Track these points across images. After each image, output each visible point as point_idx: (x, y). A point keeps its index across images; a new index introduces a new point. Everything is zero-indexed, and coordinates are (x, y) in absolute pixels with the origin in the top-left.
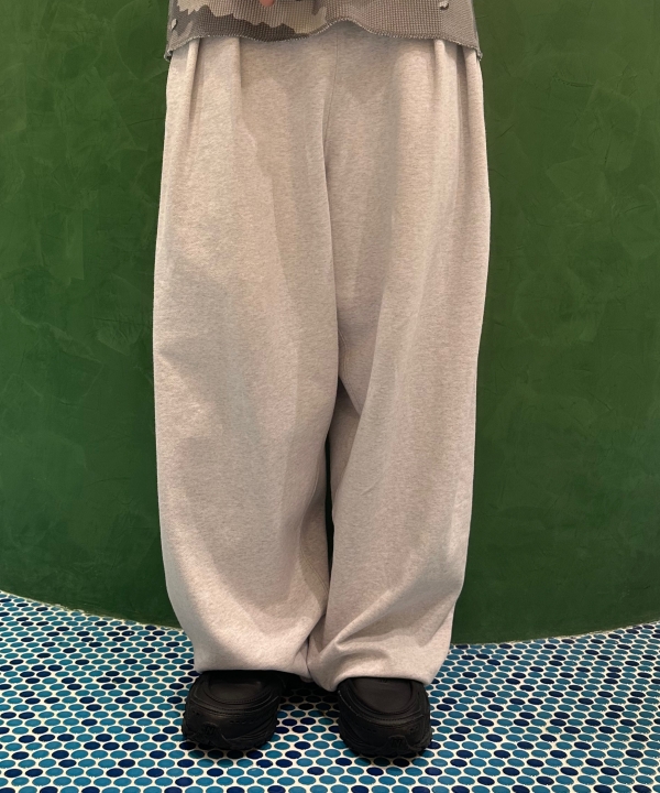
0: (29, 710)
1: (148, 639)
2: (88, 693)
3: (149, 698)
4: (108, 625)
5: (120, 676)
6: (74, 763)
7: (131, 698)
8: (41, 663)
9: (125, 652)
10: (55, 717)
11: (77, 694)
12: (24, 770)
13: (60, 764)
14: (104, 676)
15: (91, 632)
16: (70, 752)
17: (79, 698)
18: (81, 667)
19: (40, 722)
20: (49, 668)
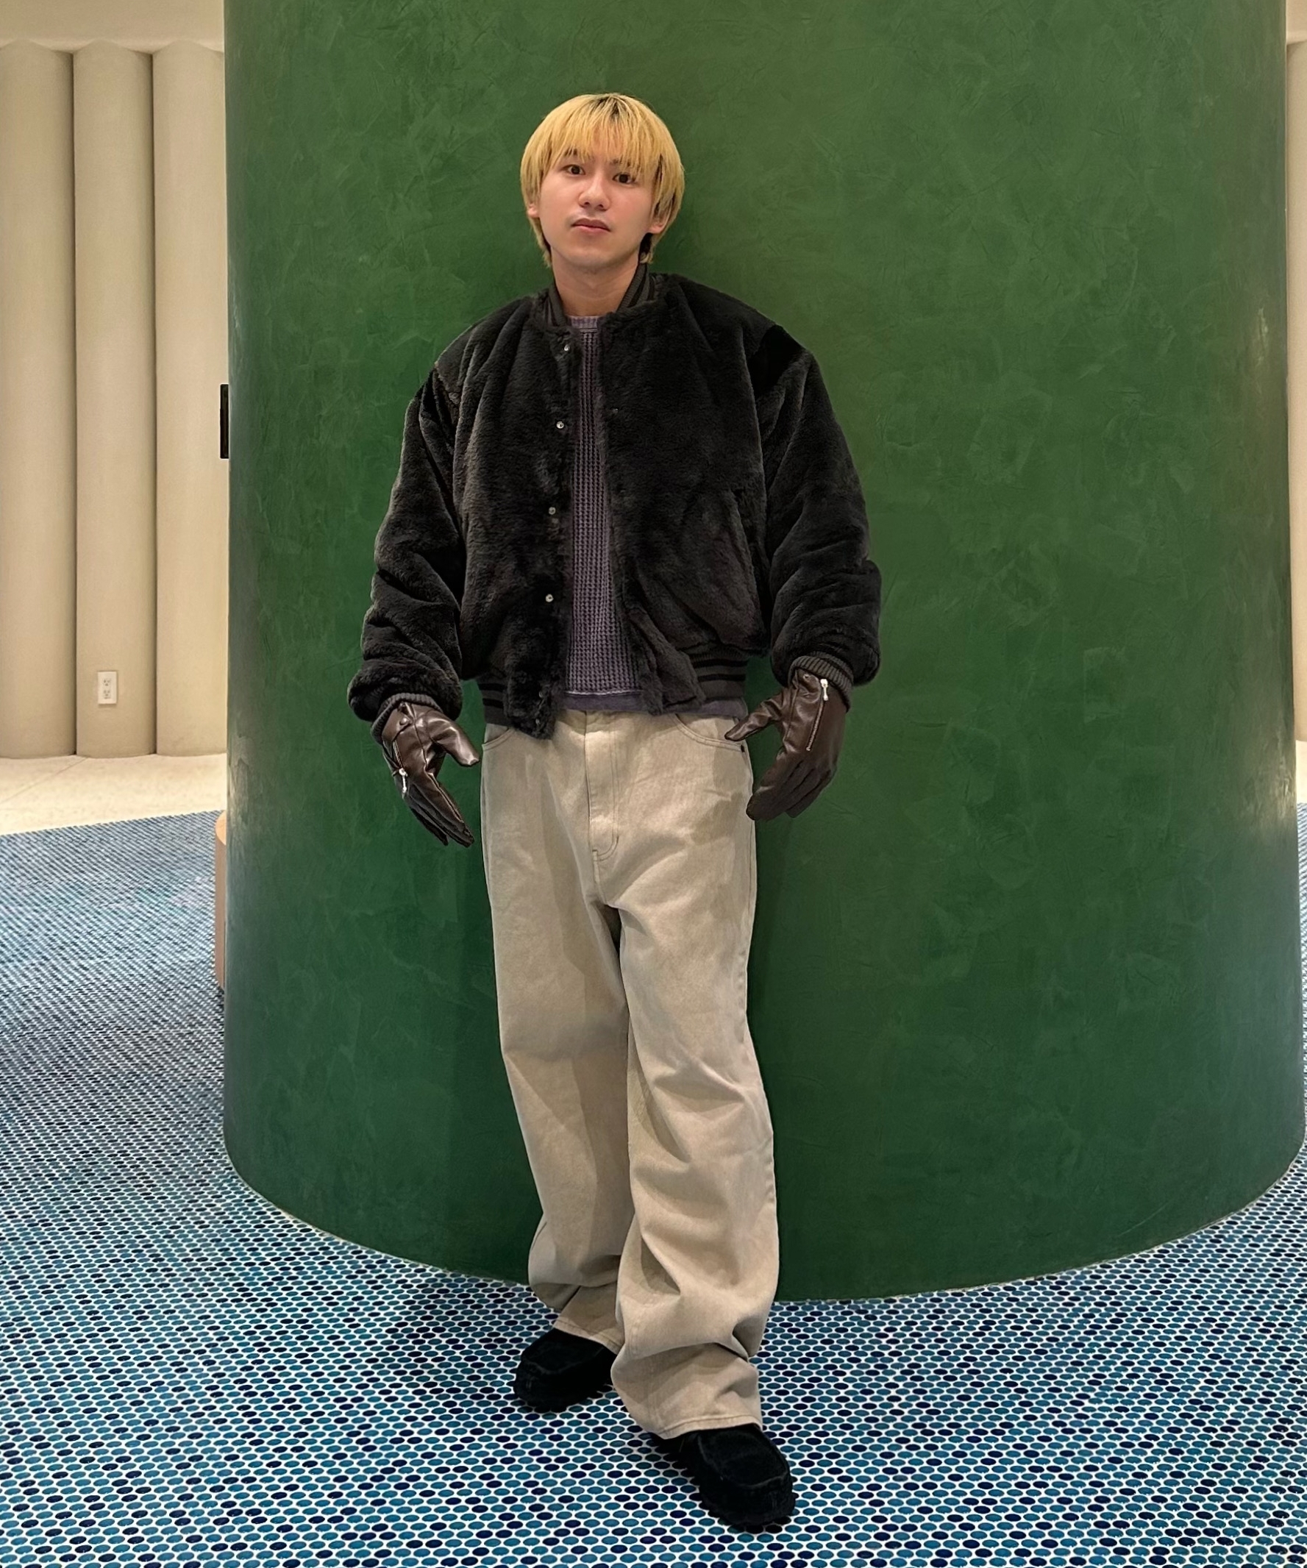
15: (472, 1294)
16: (458, 1402)
18: (463, 1328)
19: (428, 1378)
20: (433, 1330)
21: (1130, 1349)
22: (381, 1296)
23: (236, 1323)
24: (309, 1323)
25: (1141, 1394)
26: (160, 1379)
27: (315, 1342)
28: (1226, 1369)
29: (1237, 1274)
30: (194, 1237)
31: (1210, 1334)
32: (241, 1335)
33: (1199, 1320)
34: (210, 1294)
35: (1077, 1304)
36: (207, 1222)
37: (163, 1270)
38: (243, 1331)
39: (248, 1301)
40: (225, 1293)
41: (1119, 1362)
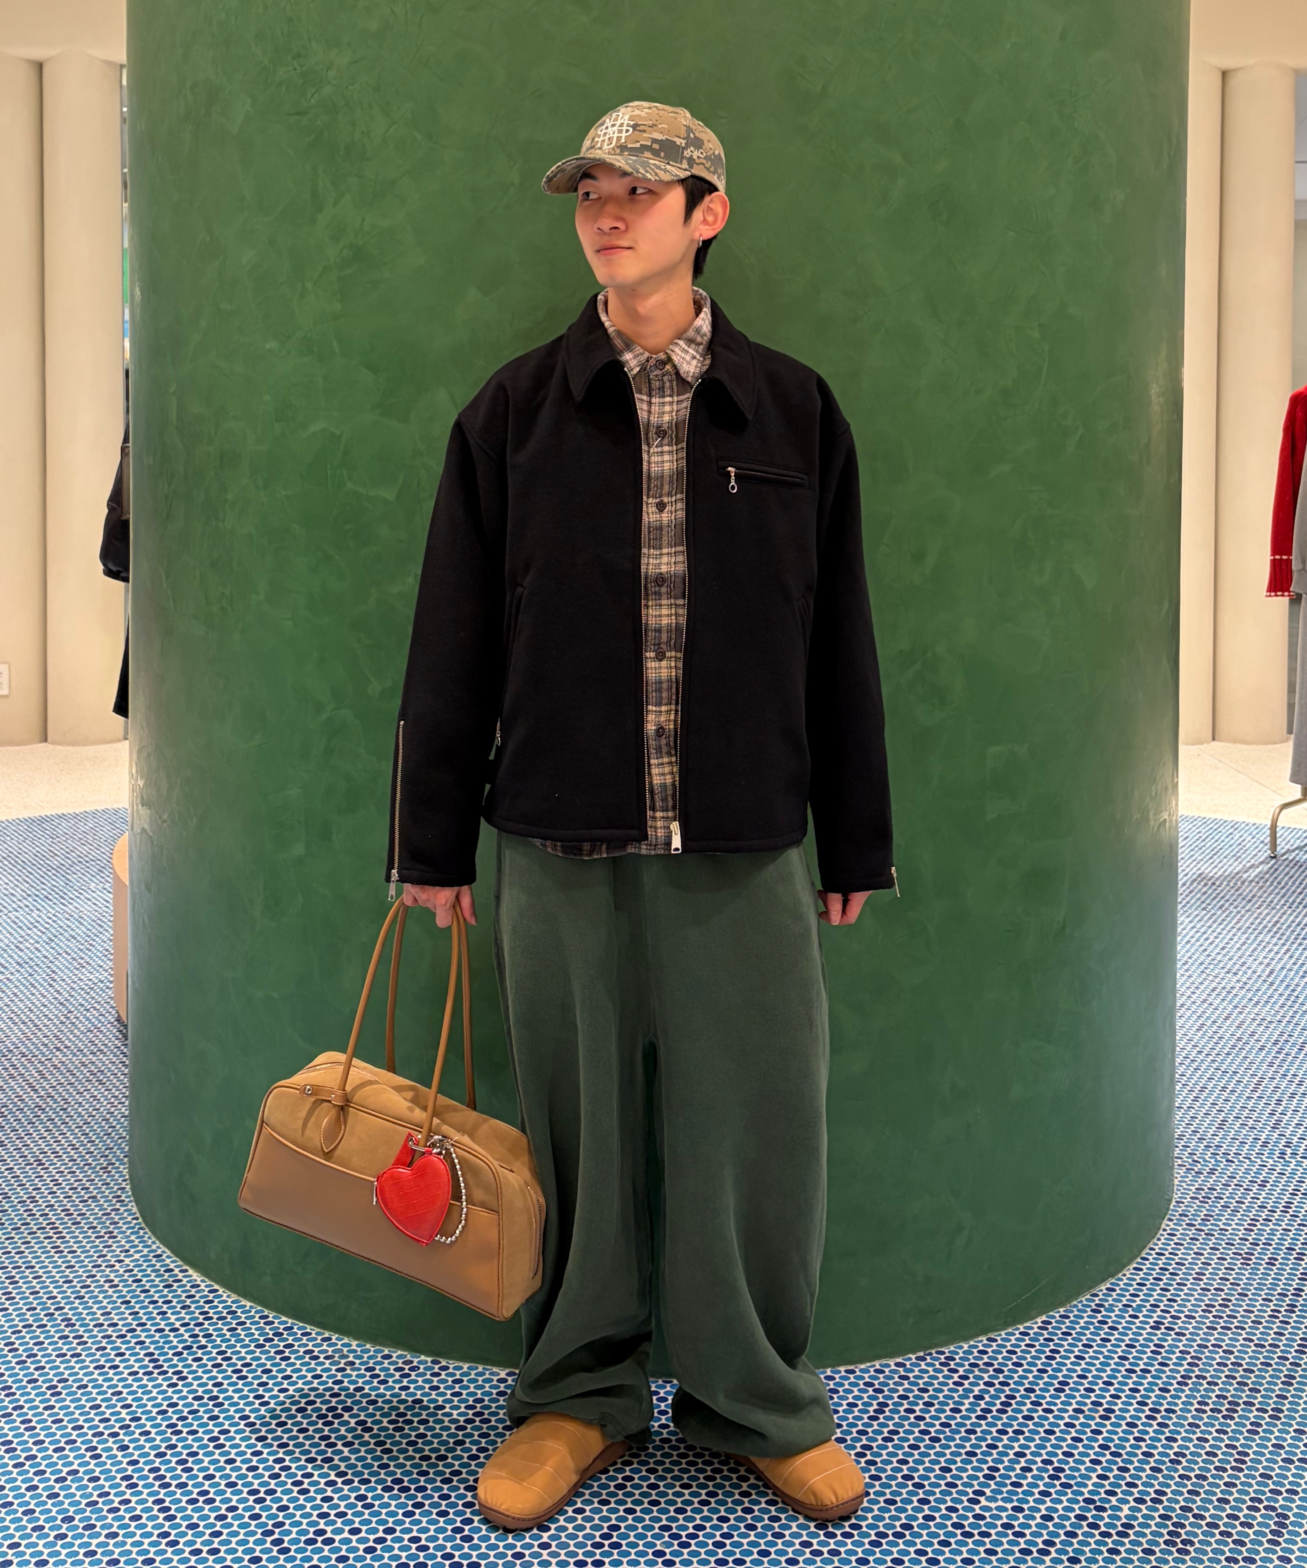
0: (329, 1455)
1: (433, 1375)
2: (380, 1436)
3: (436, 1441)
4: (394, 1359)
5: (408, 1417)
6: (373, 1506)
7: (420, 1441)
8: (333, 1404)
9: (412, 1390)
10: (353, 1461)
11: (370, 1437)
12: (333, 1512)
13: (363, 1506)
14: (393, 1417)
15: (378, 1367)
16: (370, 1495)
17: (373, 1441)
18: (371, 1407)
19: (339, 1467)
20: (342, 1409)
21: (1021, 1437)
22: (289, 1369)
23: (148, 1400)
24: (220, 1400)
25: (1036, 1491)
26: (75, 1467)
27: (227, 1423)
28: (1116, 1463)
29: (1119, 1350)
30: (104, 1298)
31: (1098, 1420)
32: (154, 1414)
33: (1085, 1404)
34: (122, 1365)
35: (966, 1382)
36: (116, 1283)
37: (74, 1338)
38: (155, 1410)
39: (159, 1374)
40: (137, 1365)
41: (1011, 1452)
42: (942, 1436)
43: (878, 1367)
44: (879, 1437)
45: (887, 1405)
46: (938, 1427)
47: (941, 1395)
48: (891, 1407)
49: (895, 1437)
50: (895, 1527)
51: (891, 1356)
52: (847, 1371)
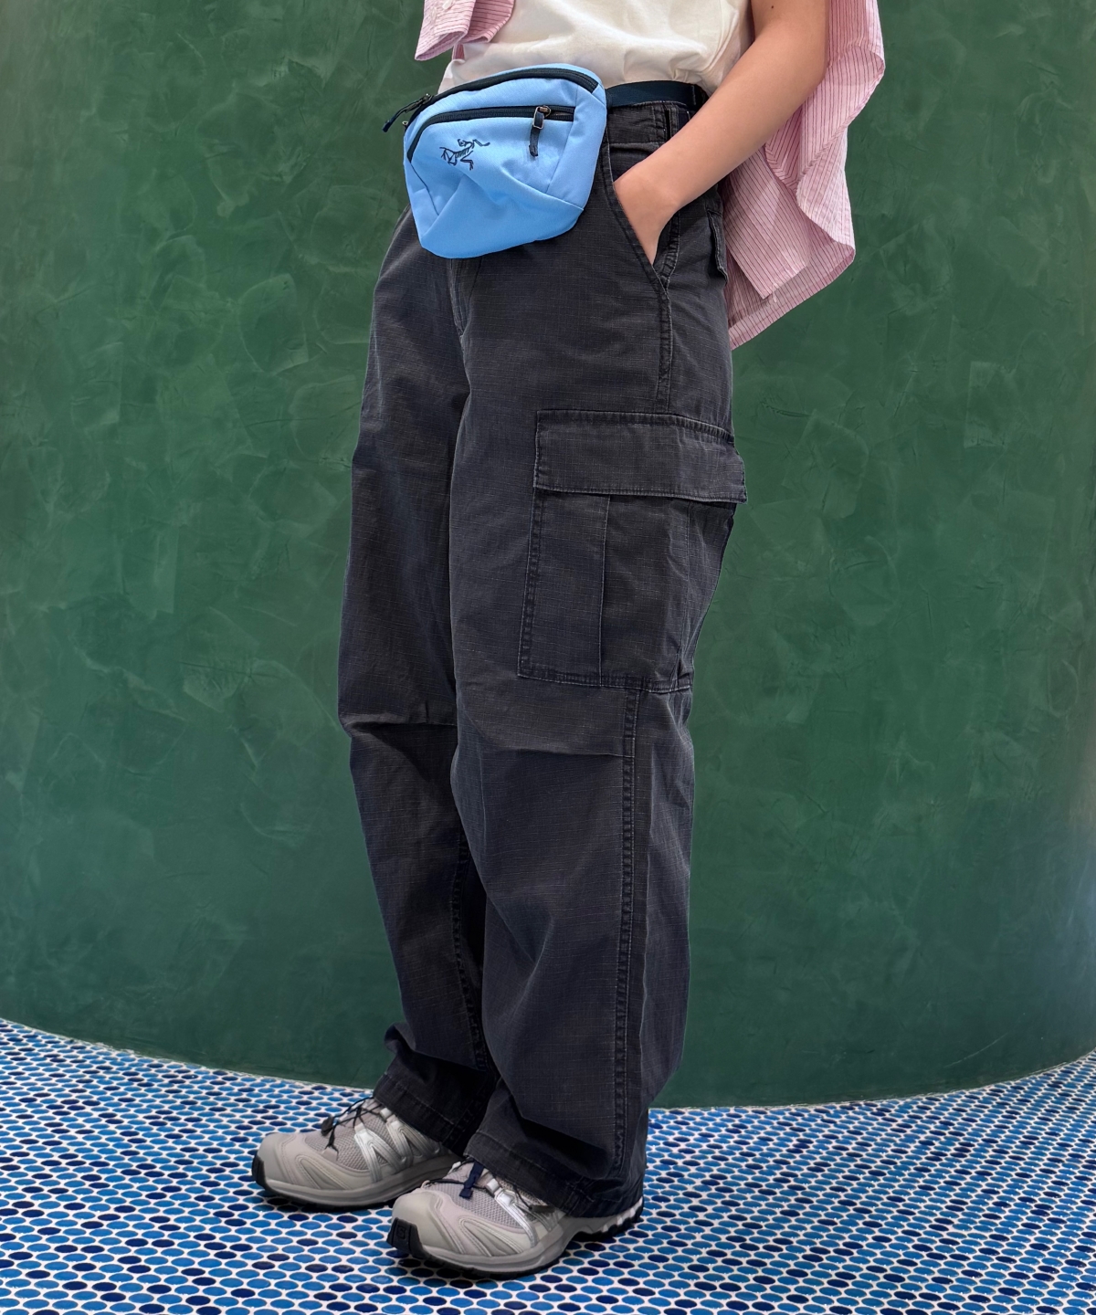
33: (1064, 1156)
35: (909, 1131)
41: (979, 1191)
42: (886, 1171)
43: (794, 1111)
44: (805, 1168)
45: (811, 1142)
46: (879, 1163)
47: (878, 1139)
48: (815, 1143)
49: (826, 1169)
50: (838, 1245)
51: (810, 1102)
52: (753, 1111)
